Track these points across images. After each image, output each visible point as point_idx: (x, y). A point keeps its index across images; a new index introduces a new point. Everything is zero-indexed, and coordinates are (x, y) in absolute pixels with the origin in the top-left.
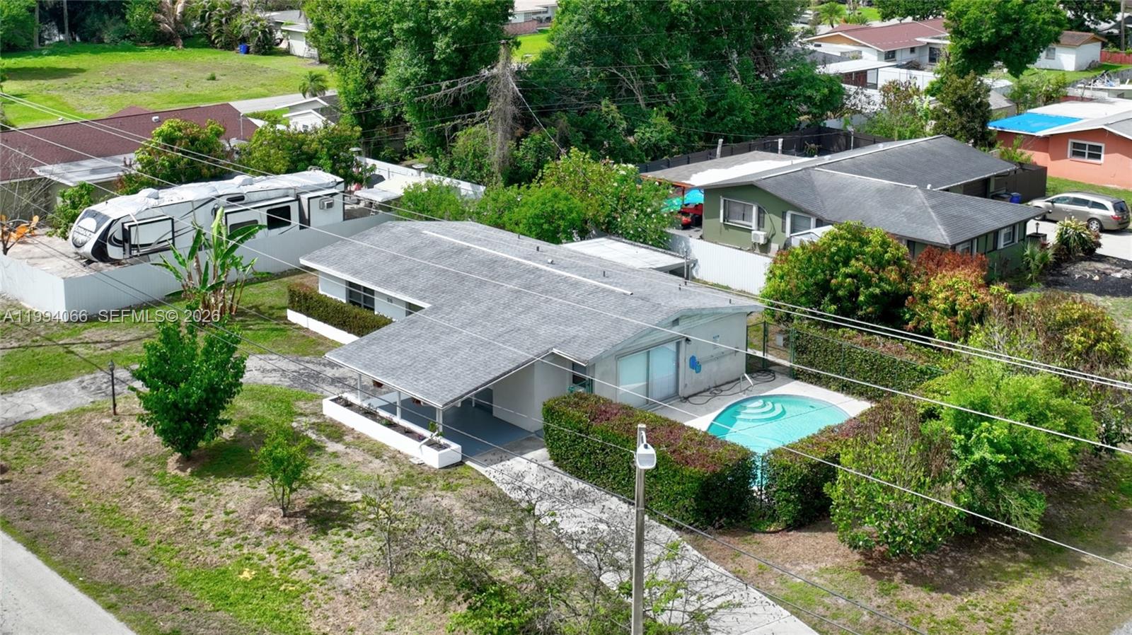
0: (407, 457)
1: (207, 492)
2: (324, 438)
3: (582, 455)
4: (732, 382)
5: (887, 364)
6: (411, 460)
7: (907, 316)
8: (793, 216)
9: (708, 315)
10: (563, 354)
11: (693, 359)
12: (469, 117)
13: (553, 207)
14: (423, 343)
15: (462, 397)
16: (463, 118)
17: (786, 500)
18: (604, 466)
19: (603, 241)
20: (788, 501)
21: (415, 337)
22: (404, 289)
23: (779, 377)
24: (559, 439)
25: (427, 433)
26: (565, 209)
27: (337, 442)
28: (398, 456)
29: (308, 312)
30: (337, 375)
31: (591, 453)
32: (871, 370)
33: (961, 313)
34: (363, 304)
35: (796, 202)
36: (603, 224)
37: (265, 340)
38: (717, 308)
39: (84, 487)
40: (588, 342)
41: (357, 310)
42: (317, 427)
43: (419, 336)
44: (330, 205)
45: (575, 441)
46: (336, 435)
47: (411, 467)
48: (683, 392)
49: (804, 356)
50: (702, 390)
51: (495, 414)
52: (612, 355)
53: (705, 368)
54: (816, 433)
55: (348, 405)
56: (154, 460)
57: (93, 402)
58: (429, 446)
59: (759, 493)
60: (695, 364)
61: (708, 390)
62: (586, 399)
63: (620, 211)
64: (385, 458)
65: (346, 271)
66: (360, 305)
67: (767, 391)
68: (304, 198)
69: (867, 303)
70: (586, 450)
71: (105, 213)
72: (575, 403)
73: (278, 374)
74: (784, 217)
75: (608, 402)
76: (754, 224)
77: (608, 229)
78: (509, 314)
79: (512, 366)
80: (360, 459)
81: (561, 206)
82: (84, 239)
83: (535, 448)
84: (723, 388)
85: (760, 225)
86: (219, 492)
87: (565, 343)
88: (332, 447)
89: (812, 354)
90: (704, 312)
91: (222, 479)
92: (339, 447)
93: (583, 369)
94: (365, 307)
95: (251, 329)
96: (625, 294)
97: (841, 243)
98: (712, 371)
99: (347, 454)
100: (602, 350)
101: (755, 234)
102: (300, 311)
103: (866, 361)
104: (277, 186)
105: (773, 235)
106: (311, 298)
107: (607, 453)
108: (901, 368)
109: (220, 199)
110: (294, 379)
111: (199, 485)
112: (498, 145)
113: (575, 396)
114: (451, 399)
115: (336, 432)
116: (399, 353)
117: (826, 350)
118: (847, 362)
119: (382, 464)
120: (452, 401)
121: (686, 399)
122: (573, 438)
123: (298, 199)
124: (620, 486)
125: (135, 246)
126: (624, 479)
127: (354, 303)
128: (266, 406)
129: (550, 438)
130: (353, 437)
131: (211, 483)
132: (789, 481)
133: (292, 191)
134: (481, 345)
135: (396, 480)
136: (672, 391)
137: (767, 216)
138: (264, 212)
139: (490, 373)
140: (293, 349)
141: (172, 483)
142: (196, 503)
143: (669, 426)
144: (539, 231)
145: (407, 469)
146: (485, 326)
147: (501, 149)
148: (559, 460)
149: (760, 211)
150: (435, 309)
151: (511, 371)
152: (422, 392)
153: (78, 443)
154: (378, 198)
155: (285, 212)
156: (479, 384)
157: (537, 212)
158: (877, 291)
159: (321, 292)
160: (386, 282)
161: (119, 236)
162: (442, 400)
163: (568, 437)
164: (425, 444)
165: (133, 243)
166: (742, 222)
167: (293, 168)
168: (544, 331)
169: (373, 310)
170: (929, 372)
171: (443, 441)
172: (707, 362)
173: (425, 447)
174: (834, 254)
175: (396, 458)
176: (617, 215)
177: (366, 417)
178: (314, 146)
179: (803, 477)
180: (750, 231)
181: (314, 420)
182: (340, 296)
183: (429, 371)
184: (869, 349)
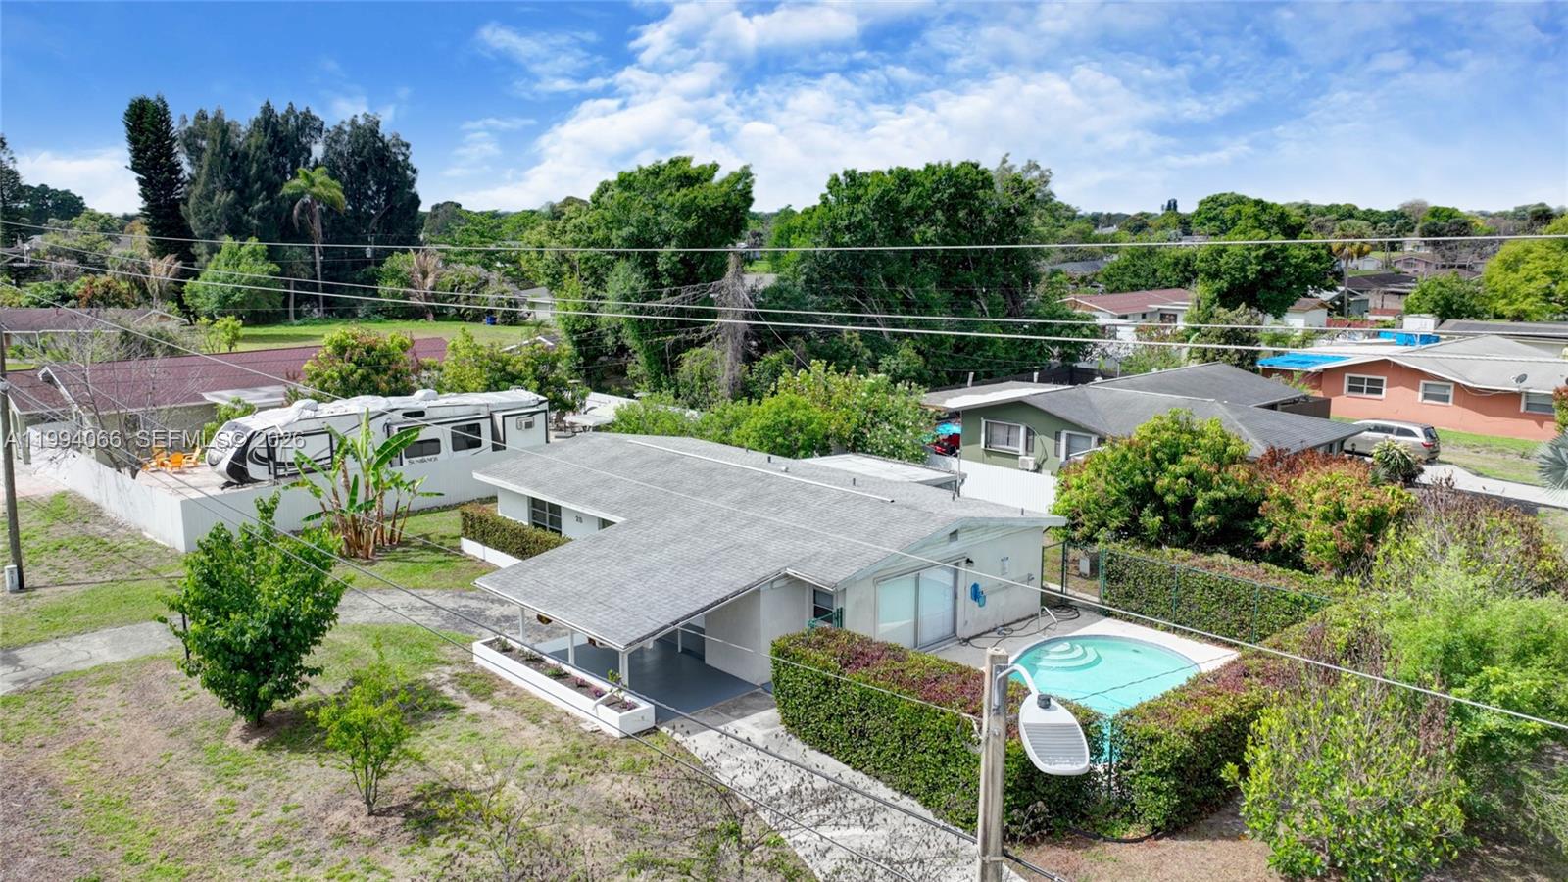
0: (577, 721)
1: (269, 775)
2: (465, 694)
3: (829, 718)
4: (1024, 619)
5: (1242, 592)
6: (582, 725)
7: (1263, 530)
8: (1069, 436)
9: (996, 528)
10: (801, 576)
11: (975, 587)
12: (694, 332)
13: (789, 416)
14: (608, 565)
15: (653, 634)
16: (687, 333)
17: (1153, 789)
18: (863, 734)
19: (850, 456)
20: (1157, 791)
21: (599, 558)
22: (594, 502)
23: (1084, 614)
24: (794, 695)
25: (605, 686)
26: (804, 418)
27: (482, 700)
28: (565, 719)
29: (484, 538)
30: (505, 613)
31: (842, 716)
32: (1218, 600)
33: (1351, 517)
34: (547, 525)
35: (1074, 418)
36: (849, 440)
37: (425, 572)
38: (1008, 519)
39: (96, 767)
40: (835, 561)
41: (539, 532)
42: (460, 681)
43: (606, 556)
44: (529, 426)
45: (818, 697)
46: (483, 691)
47: (581, 736)
48: (962, 633)
49: (1120, 585)
50: (986, 629)
51: (707, 661)
52: (868, 577)
53: (990, 600)
54: (1184, 683)
55: (506, 649)
56: (213, 727)
57: (170, 648)
58: (607, 705)
59: (1107, 778)
60: (977, 594)
61: (994, 630)
62: (834, 637)
63: (869, 426)
64: (545, 722)
65: (527, 484)
66: (544, 528)
67: (1073, 631)
68: (498, 417)
69: (1207, 511)
70: (835, 710)
71: (247, 425)
72: (818, 642)
73: (428, 613)
74: (1057, 437)
75: (866, 641)
76: (1021, 449)
77: (856, 444)
78: (728, 528)
79: (729, 592)
80: (509, 725)
81: (798, 415)
82: (221, 454)
83: (761, 709)
84: (1013, 627)
85: (1029, 448)
86: (288, 775)
87: (806, 560)
88: (474, 707)
89: (1132, 582)
90: (991, 523)
91: (299, 755)
92: (484, 708)
93: (829, 596)
94: (551, 530)
95: (412, 561)
96: (883, 501)
97: (1166, 436)
98: (997, 607)
99: (493, 716)
100: (855, 569)
101: (1024, 460)
102: (474, 539)
103: (1211, 589)
104: (466, 401)
105: (1044, 460)
106: (486, 521)
107: (868, 714)
108: (1263, 598)
109: (394, 413)
110: (447, 619)
111: (263, 764)
112: (727, 366)
113: (819, 633)
114: (639, 636)
115: (484, 686)
116: (573, 577)
117: (1151, 576)
118: (1181, 592)
119: (539, 731)
120: (639, 640)
121: (967, 640)
122: (815, 693)
123: (491, 417)
124: (888, 766)
125: (283, 464)
126: (894, 755)
127: (537, 526)
128: (399, 651)
129: (782, 691)
130: (507, 694)
131: (281, 761)
132: (1161, 758)
133: (485, 409)
134: (688, 566)
135: (555, 755)
136: (947, 630)
137: (1037, 438)
138: (448, 428)
139: (696, 601)
140: (458, 582)
141: (225, 760)
142: (248, 791)
143: (961, 674)
144: (771, 445)
145: (574, 739)
146: (695, 542)
147: (731, 370)
148: (795, 725)
149: (1029, 432)
150: (631, 523)
151: (727, 598)
152: (597, 628)
153: (121, 702)
154: (590, 423)
155: (475, 429)
156: (681, 616)
157: (769, 423)
158: (1221, 495)
159: (500, 514)
160: (574, 494)
161: (264, 453)
162: (624, 638)
163: (808, 692)
164: (602, 702)
165: (278, 460)
166: (1006, 447)
167: (493, 386)
168: (773, 547)
169: (560, 533)
170: (1307, 601)
171: (629, 698)
172: (992, 592)
173: (601, 707)
174: (1156, 450)
175: (562, 722)
176: (865, 431)
177: (528, 666)
178: (520, 366)
179: (1184, 754)
180: (1016, 456)
181: (459, 670)
182: (519, 516)
183: (613, 599)
184: (1215, 573)
